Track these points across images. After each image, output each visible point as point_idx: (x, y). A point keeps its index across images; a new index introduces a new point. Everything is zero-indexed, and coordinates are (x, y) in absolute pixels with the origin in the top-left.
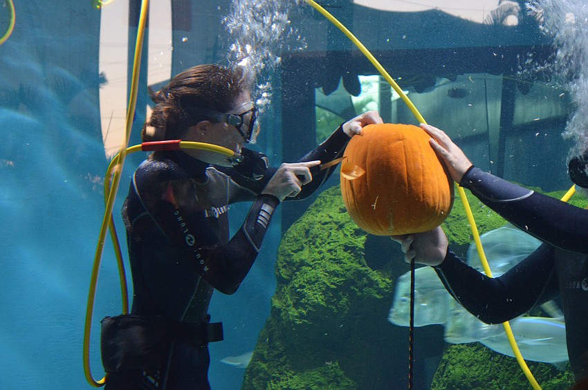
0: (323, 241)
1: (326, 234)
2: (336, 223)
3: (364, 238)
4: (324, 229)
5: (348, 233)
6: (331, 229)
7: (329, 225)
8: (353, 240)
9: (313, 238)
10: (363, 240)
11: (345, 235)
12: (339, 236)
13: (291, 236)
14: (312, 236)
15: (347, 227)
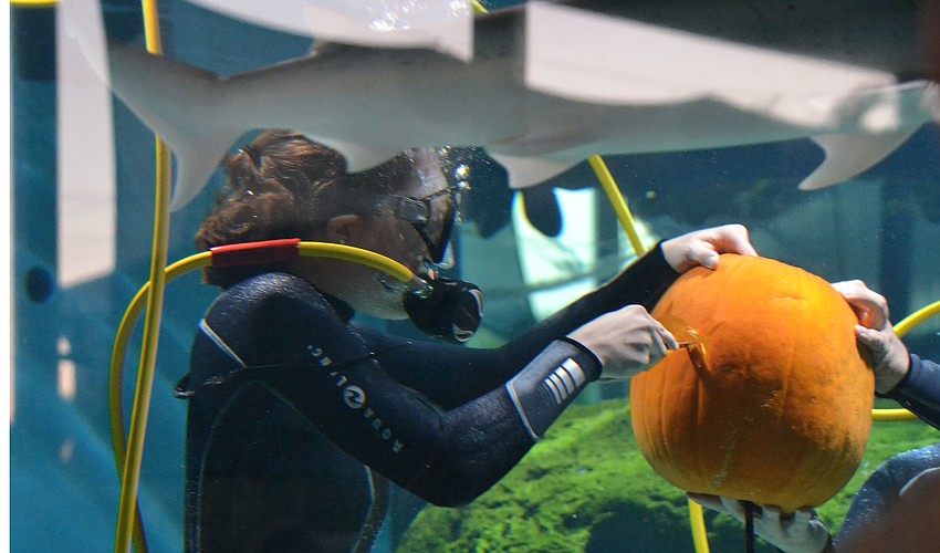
0: (494, 544)
1: (499, 528)
2: (521, 503)
3: (584, 533)
4: (492, 518)
5: (548, 525)
6: (510, 517)
7: (504, 509)
8: (560, 539)
9: (470, 538)
10: (583, 539)
11: (543, 529)
12: (529, 532)
13: (420, 537)
14: (468, 534)
15: (546, 510)
